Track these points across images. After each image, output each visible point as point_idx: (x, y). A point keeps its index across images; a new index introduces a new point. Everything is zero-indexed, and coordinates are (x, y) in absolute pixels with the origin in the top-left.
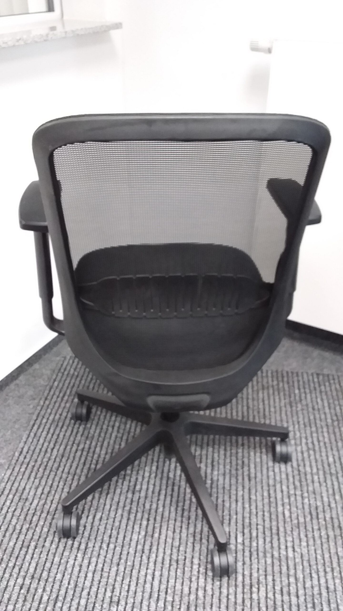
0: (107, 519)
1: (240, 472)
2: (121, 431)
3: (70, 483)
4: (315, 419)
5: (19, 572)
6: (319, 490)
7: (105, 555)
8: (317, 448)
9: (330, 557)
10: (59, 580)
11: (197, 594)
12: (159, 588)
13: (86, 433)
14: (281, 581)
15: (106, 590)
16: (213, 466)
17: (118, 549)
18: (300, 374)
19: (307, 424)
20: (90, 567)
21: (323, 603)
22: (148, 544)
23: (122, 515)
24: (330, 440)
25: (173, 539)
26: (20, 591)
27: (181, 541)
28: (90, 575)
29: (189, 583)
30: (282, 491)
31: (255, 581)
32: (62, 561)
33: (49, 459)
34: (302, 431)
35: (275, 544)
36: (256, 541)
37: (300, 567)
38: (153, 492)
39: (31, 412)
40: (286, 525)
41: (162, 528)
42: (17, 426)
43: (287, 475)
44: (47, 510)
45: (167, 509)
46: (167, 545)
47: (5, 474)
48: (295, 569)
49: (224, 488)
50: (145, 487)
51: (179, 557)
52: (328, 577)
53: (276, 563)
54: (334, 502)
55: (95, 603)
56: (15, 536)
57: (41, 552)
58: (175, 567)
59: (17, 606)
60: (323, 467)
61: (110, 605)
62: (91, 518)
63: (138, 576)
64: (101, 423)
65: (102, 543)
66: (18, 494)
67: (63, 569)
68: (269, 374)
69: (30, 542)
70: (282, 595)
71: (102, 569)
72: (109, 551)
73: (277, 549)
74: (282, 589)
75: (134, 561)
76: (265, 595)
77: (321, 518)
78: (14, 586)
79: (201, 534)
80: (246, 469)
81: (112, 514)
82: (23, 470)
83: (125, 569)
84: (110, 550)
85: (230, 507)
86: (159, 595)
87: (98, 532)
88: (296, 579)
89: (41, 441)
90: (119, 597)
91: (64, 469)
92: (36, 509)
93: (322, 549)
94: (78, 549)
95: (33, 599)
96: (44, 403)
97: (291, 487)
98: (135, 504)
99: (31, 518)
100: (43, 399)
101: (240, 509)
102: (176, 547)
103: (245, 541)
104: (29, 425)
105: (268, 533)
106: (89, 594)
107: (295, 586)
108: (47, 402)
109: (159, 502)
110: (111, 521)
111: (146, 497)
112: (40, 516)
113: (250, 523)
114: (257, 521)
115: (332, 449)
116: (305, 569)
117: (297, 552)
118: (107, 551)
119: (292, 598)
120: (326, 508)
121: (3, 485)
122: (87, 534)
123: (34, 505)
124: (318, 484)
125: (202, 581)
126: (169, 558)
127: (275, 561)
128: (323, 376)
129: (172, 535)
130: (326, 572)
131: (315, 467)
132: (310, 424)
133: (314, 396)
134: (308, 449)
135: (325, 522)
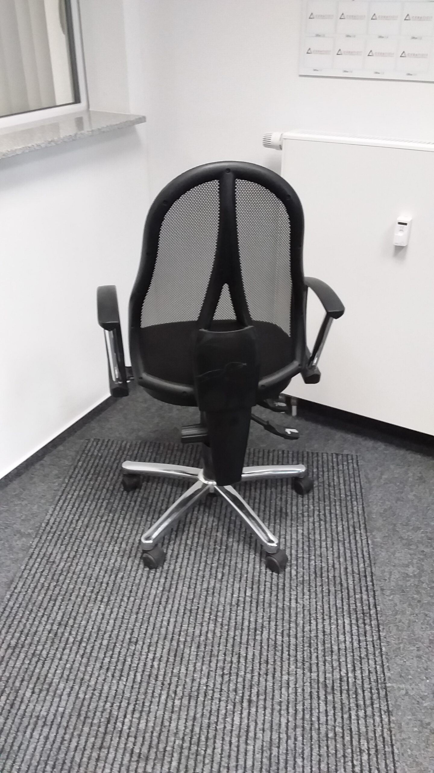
0: (128, 578)
2: (143, 505)
3: (94, 549)
4: (329, 494)
5: (48, 620)
6: (326, 554)
7: (125, 606)
8: (328, 519)
9: (329, 608)
10: (84, 625)
11: (207, 636)
12: (174, 631)
13: (109, 506)
14: (283, 626)
15: (125, 633)
16: (228, 534)
17: (138, 601)
18: (320, 455)
19: (322, 498)
20: (112, 615)
21: (319, 643)
22: (165, 597)
23: (142, 575)
24: (341, 513)
25: (188, 593)
26: (48, 635)
27: (195, 595)
28: (112, 622)
29: (200, 627)
31: (259, 626)
32: (87, 611)
33: (75, 529)
34: (316, 505)
35: (280, 597)
36: (263, 594)
37: (300, 616)
39: (56, 489)
40: (292, 582)
41: (179, 584)
42: (43, 501)
43: (297, 541)
44: (73, 571)
45: (183, 570)
46: (182, 598)
47: (33, 542)
48: (296, 616)
49: (237, 552)
51: (193, 607)
52: (325, 623)
53: (280, 612)
54: (338, 563)
55: (115, 643)
56: (43, 592)
57: (68, 604)
58: (189, 615)
59: (45, 646)
60: (332, 535)
61: (129, 645)
62: (113, 577)
63: (155, 622)
64: (123, 498)
65: (123, 597)
66: (46, 558)
67: (88, 617)
68: (290, 455)
69: (57, 597)
70: (283, 637)
71: (123, 617)
72: (129, 603)
73: (282, 600)
74: (283, 631)
75: (151, 611)
76: (267, 636)
77: (325, 577)
78: (43, 631)
79: (214, 589)
81: (133, 574)
82: (49, 538)
83: (143, 617)
85: (242, 567)
86: (173, 636)
87: (119, 587)
88: (297, 625)
89: (67, 513)
90: (137, 638)
91: (88, 538)
92: (62, 570)
93: (322, 601)
94: (102, 601)
95: (60, 640)
96: (69, 481)
97: (300, 551)
99: (58, 577)
100: (68, 477)
102: (190, 600)
103: (253, 594)
104: (54, 500)
105: (274, 588)
106: (110, 636)
107: (295, 630)
108: (72, 480)
110: (131, 579)
112: (66, 575)
113: (259, 580)
115: (342, 520)
116: (305, 617)
117: (299, 603)
118: (127, 603)
119: (291, 638)
120: (330, 568)
121: (31, 550)
122: (109, 589)
123: (60, 567)
124: (325, 549)
125: (212, 626)
126: (183, 608)
127: (279, 610)
128: (342, 457)
129: (187, 590)
130: (323, 619)
131: (324, 535)
132: (324, 498)
133: (331, 474)
134: (320, 520)
135: (328, 580)
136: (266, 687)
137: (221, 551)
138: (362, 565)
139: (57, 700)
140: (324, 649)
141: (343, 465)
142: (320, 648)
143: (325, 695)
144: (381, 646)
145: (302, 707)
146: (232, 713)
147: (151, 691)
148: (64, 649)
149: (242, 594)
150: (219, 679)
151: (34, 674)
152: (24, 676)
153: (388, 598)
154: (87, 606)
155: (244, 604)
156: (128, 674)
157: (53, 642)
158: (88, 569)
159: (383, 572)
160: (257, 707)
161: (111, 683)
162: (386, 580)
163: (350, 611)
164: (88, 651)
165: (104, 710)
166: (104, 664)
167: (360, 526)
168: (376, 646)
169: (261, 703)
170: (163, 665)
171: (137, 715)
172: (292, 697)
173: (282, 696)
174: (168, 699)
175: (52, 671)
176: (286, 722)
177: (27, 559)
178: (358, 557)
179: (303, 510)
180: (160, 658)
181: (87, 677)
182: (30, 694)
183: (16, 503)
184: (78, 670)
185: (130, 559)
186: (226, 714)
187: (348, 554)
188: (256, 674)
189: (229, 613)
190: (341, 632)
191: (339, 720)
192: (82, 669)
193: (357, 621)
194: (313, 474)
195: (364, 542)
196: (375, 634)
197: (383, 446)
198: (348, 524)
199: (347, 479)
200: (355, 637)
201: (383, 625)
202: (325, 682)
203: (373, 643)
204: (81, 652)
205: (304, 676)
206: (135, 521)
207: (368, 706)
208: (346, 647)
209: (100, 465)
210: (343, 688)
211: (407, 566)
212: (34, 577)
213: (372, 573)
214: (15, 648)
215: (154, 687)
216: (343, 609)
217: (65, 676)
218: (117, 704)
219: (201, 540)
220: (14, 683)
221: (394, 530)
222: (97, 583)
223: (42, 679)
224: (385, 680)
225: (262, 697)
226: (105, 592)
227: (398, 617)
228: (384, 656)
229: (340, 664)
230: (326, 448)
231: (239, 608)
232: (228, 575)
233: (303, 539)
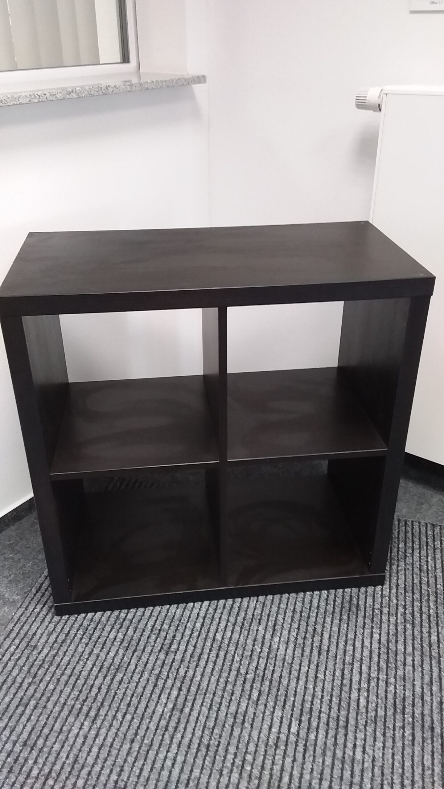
0: (129, 683)
1: (309, 643)
3: (91, 632)
4: (420, 583)
5: (10, 735)
6: (411, 676)
7: (118, 727)
8: (417, 620)
9: (413, 767)
10: (57, 751)
12: (179, 777)
15: (111, 771)
16: (274, 630)
17: (136, 722)
18: (409, 524)
19: (409, 589)
20: (97, 739)
22: (175, 719)
23: (148, 680)
24: (437, 612)
25: (207, 717)
26: (7, 758)
27: (218, 721)
28: (95, 750)
29: (218, 777)
30: (361, 673)
31: (305, 785)
32: (65, 728)
34: (401, 597)
35: (340, 741)
36: (315, 733)
37: (368, 775)
38: (192, 656)
40: (359, 718)
41: (196, 702)
43: (371, 653)
44: (57, 663)
45: (206, 679)
46: (199, 724)
47: (15, 613)
48: (362, 775)
49: (284, 660)
50: (182, 648)
51: (212, 742)
53: (338, 764)
54: (429, 693)
56: (13, 690)
57: (41, 713)
58: (204, 754)
60: (422, 646)
62: (109, 678)
63: (155, 758)
65: (117, 712)
66: (26, 640)
67: (64, 738)
69: (30, 700)
71: (112, 745)
72: (124, 723)
73: (342, 746)
75: (153, 740)
77: (408, 714)
79: (244, 716)
80: (317, 638)
81: (136, 678)
82: (37, 610)
83: (140, 748)
84: (126, 722)
85: (288, 685)
87: (114, 697)
90: (126, 783)
92: (44, 660)
93: (403, 754)
94: (87, 715)
97: (374, 667)
98: (166, 668)
99: (36, 670)
101: (300, 690)
102: (209, 728)
103: (301, 731)
105: (332, 724)
106: (89, 773)
109: (197, 669)
110: (133, 685)
111: (182, 661)
112: (48, 669)
113: (311, 709)
114: (321, 707)
116: (376, 778)
117: (368, 754)
118: (121, 723)
120: (416, 700)
121: (11, 626)
122: (100, 698)
123: (43, 655)
124: (411, 668)
125: (235, 776)
126: (198, 741)
128: (440, 529)
129: (207, 712)
131: (411, 645)
132: (413, 588)
133: (424, 553)
134: (405, 621)
135: (413, 719)
137: (262, 654)
149: (285, 729)
154: (66, 720)
155: (286, 745)
158: (78, 663)
179: (382, 603)
183: (7, 556)
185: (136, 654)
189: (262, 757)
194: (398, 551)
216: (433, 770)
219: (236, 636)
222: (85, 686)
226: (94, 701)
230: (418, 515)
231: (278, 752)
232: (268, 695)
233: (379, 649)
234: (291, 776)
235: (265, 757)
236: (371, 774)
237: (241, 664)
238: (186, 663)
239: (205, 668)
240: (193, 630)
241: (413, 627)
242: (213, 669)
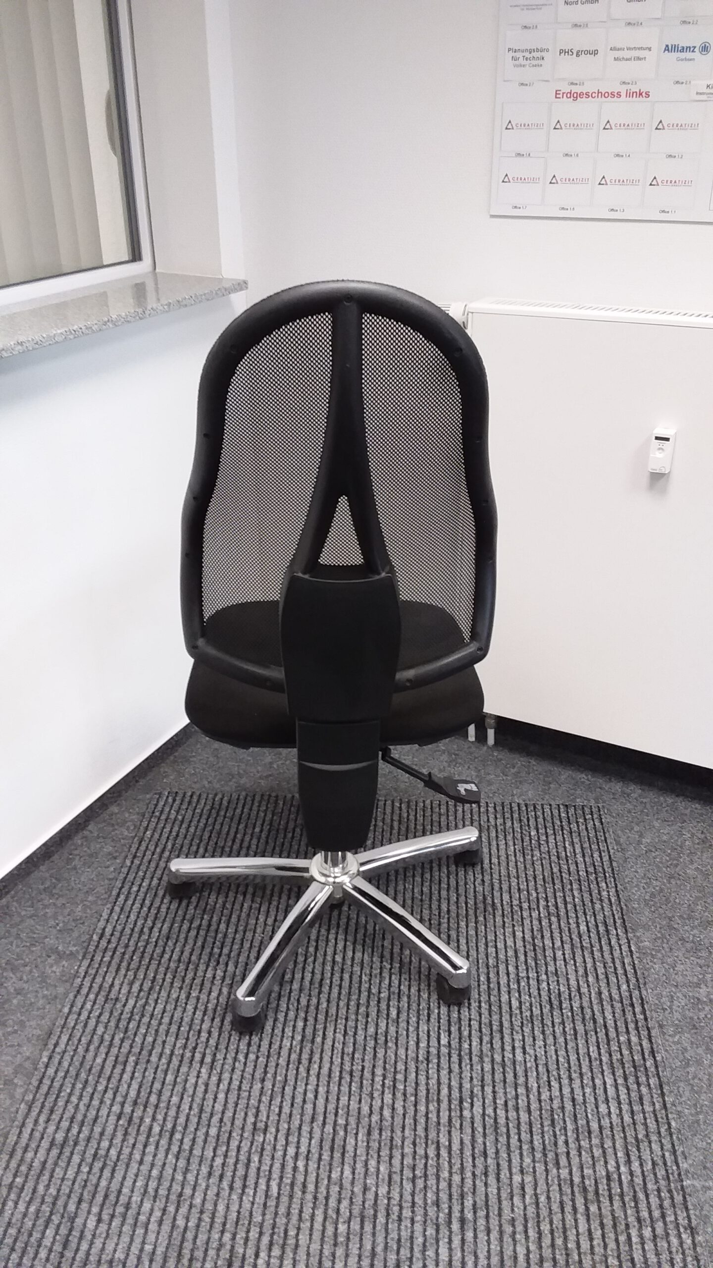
3: (183, 974)
4: (560, 871)
5: (114, 1098)
6: (564, 970)
7: (242, 1068)
8: (562, 912)
9: (579, 1060)
10: (176, 1104)
11: (381, 1115)
12: (326, 1108)
14: (505, 1093)
15: (246, 1114)
17: (262, 1060)
18: (539, 808)
19: (549, 880)
20: (221, 1085)
21: (567, 1119)
22: (306, 1051)
25: (344, 1043)
26: (118, 1121)
27: (357, 1046)
28: (221, 1096)
29: (369, 1100)
30: (508, 974)
32: (178, 1080)
33: (147, 943)
34: (540, 889)
35: (497, 1045)
36: (468, 1041)
37: (533, 1075)
38: (311, 983)
39: (111, 877)
40: (513, 1020)
42: (90, 898)
43: (516, 952)
44: (150, 1013)
45: (333, 1005)
46: (336, 1051)
47: (80, 966)
48: (526, 1076)
50: (298, 976)
51: (354, 1068)
52: (573, 1086)
53: (498, 1069)
54: (586, 985)
55: (231, 1132)
56: (103, 1050)
57: (146, 1069)
58: (349, 1080)
59: (114, 1142)
60: (572, 939)
61: (253, 1135)
63: (294, 1093)
65: (237, 1053)
66: (103, 993)
67: (181, 1090)
68: (491, 810)
69: (127, 1057)
70: (507, 1111)
71: (240, 1088)
72: (248, 1063)
73: (500, 1050)
74: (506, 1102)
75: (286, 1076)
76: (481, 1111)
77: (566, 1008)
78: (108, 1116)
79: (386, 1037)
82: (107, 959)
83: (273, 1086)
84: (250, 1062)
86: (325, 1118)
88: (528, 1089)
89: (133, 917)
90: (266, 1123)
91: (171, 956)
92: (132, 1013)
93: (566, 1048)
94: (202, 1062)
95: (138, 1130)
96: (132, 862)
97: (522, 967)
99: (125, 1023)
100: (130, 857)
102: (348, 1054)
103: (452, 1042)
104: (110, 896)
105: (486, 1030)
106: (221, 1120)
107: (525, 1099)
108: (137, 862)
109: (321, 996)
111: (301, 990)
112: (140, 1021)
114: (470, 1015)
116: (541, 1075)
117: (528, 1054)
118: (245, 1064)
119: (521, 1113)
120: (573, 995)
122: (212, 1042)
123: (129, 1007)
124: (562, 962)
125: (388, 1097)
126: (338, 1069)
127: (496, 1067)
128: (575, 809)
129: (342, 1038)
130: (571, 1079)
131: (559, 939)
132: (553, 879)
133: (559, 838)
134: (549, 914)
135: (572, 1013)
136: (487, 1195)
137: (393, 971)
138: (624, 987)
139: (140, 1231)
140: (577, 1129)
141: (577, 822)
142: (570, 1127)
143: (586, 1205)
144: (668, 1119)
145: (548, 1227)
146: (434, 1242)
147: (297, 1211)
148: (145, 1146)
149: (434, 1042)
150: (408, 1186)
151: (99, 1189)
152: (82, 1194)
153: (671, 1040)
154: (178, 1070)
155: (439, 1057)
156: (256, 1183)
157: (126, 1134)
158: (175, 1009)
159: (660, 996)
160: (475, 1230)
161: (229, 1200)
162: (664, 1010)
163: (612, 1063)
164: (186, 1146)
165: (221, 1246)
166: (215, 1168)
167: (615, 922)
168: (660, 1120)
169: (481, 1222)
170: (313, 1166)
171: (276, 1252)
172: (531, 1210)
173: (516, 1209)
174: (327, 1223)
175: (128, 1183)
176: (525, 1252)
177: (71, 996)
178: (616, 974)
179: (520, 899)
180: (307, 1156)
181: (188, 1191)
182: (94, 1224)
183: (46, 902)
184: (173, 1179)
186: (424, 1245)
187: (601, 970)
188: (469, 1174)
189: (414, 1074)
190: (601, 1098)
191: (612, 1245)
192: (179, 1177)
193: (626, 1079)
194: (531, 840)
195: (625, 948)
196: (657, 1099)
197: (640, 791)
198: (595, 921)
199: (586, 845)
200: (625, 1107)
201: (668, 1084)
202: (584, 1183)
203: (656, 1116)
204: (175, 1149)
205: (547, 1175)
206: (246, 927)
207: (657, 1220)
208: (611, 1123)
209: (181, 835)
210: (613, 1191)
211: (698, 985)
212: (85, 1026)
213: (642, 999)
214: (62, 1146)
215: (302, 1203)
216: (601, 1060)
217: (151, 1190)
218: (241, 1235)
219: (358, 955)
220: (65, 1206)
221: (671, 927)
222: (192, 1032)
223: (112, 1197)
224: (679, 1175)
225: (482, 1213)
226: (207, 1046)
227: (692, 1069)
228: (674, 1137)
229: (604, 1152)
230: (547, 797)
231: (430, 1066)
232: (408, 1011)
233: (525, 947)
234: (450, 1087)
235: (417, 1074)
236: (535, 1073)
237: (370, 984)
238: (306, 991)
239: (329, 993)
240: (306, 955)
241: (559, 920)
242: (340, 994)
